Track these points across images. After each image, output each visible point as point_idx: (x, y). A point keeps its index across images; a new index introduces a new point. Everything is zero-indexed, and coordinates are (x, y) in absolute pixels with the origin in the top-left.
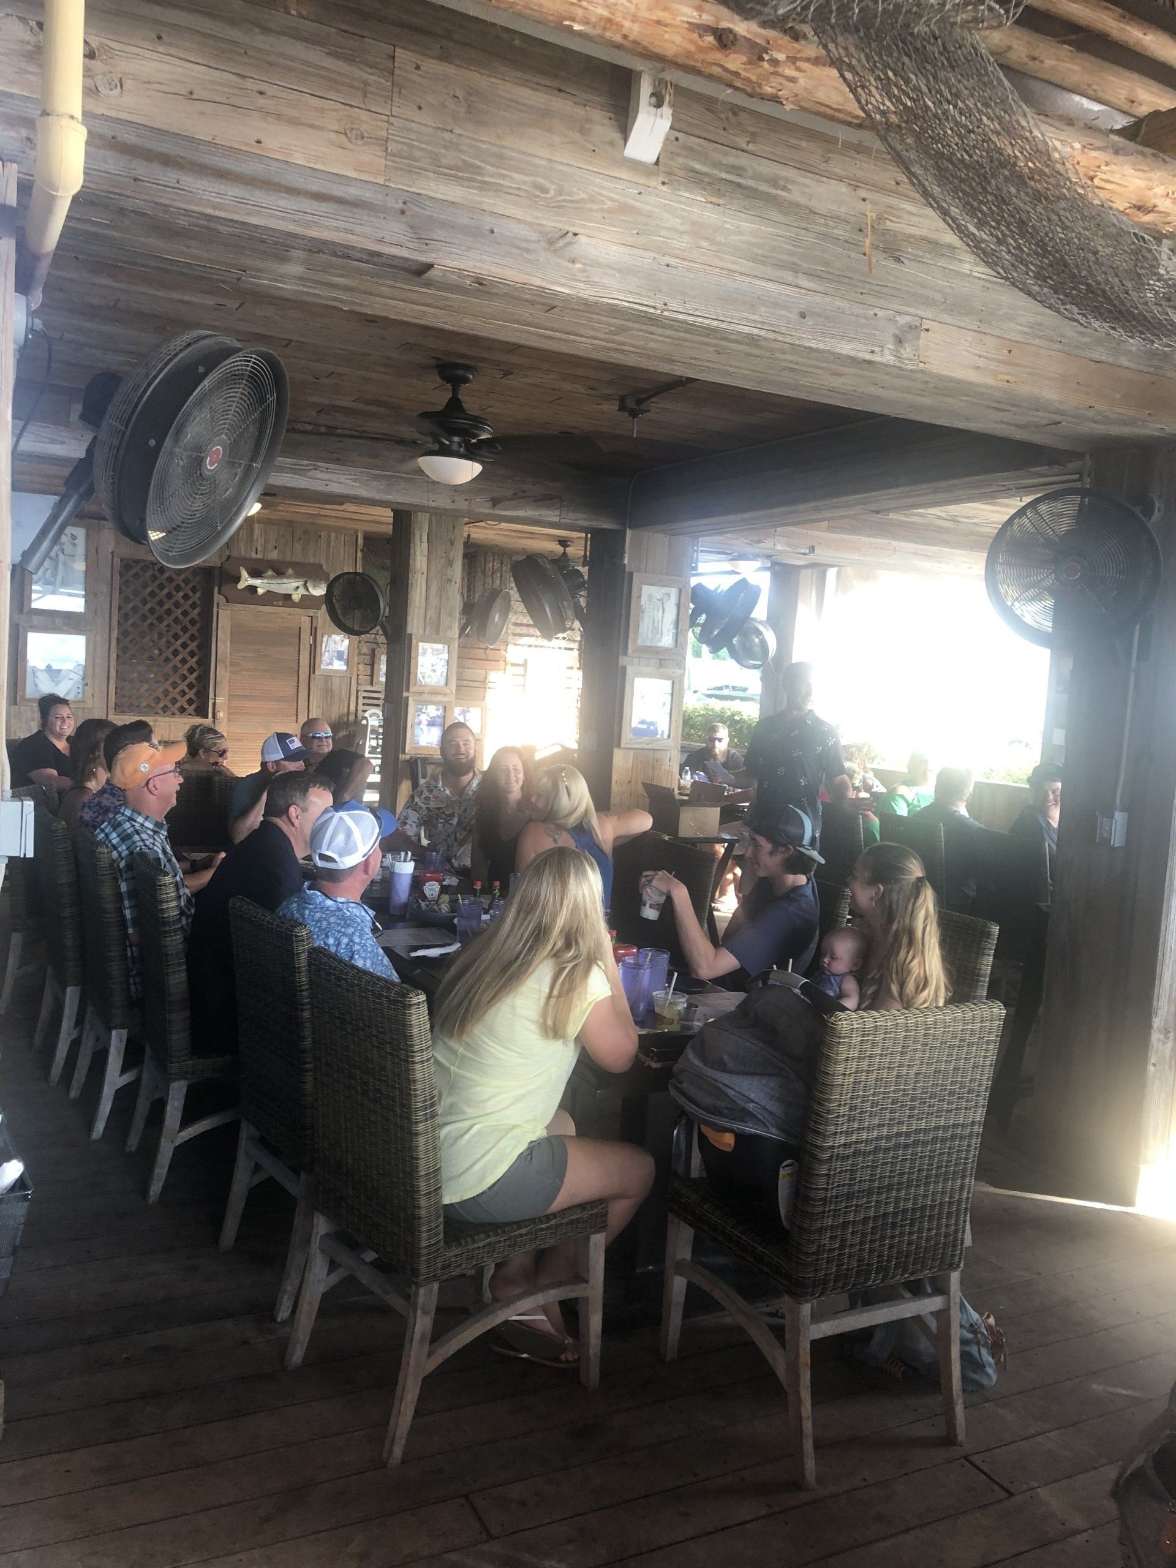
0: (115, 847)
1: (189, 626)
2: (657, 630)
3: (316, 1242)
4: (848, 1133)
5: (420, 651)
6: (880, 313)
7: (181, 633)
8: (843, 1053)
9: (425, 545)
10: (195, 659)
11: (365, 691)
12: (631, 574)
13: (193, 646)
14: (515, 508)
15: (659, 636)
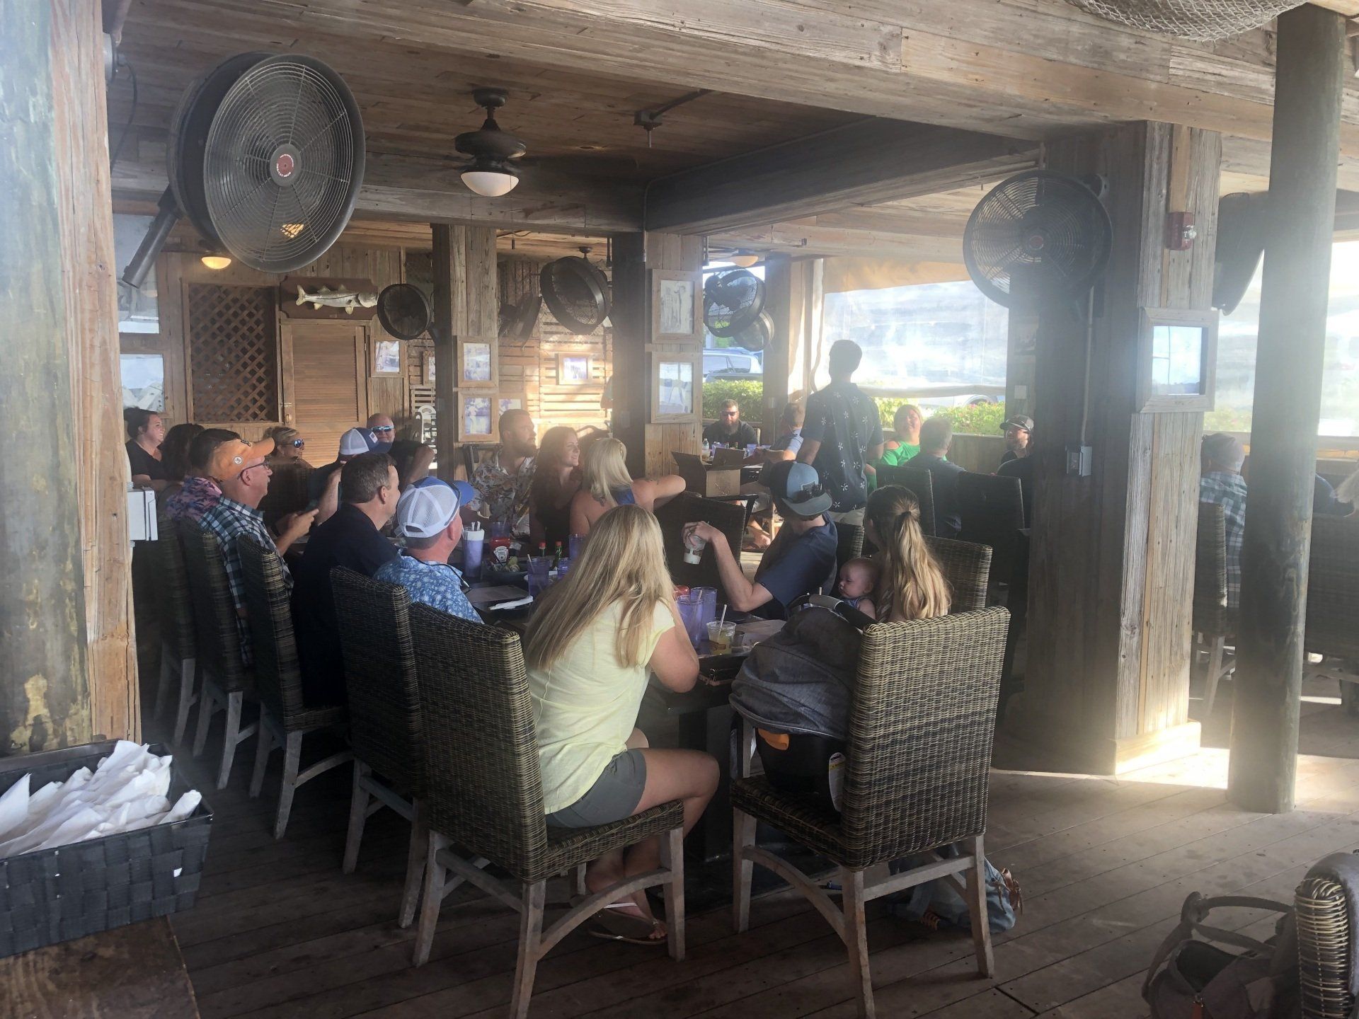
0: (218, 534)
1: (255, 341)
2: (676, 319)
3: (433, 858)
4: (886, 726)
5: (465, 350)
6: (867, 24)
7: (248, 347)
8: (878, 658)
9: (463, 257)
10: (263, 369)
11: (417, 390)
12: (650, 272)
13: (260, 358)
14: (545, 217)
15: (678, 324)
